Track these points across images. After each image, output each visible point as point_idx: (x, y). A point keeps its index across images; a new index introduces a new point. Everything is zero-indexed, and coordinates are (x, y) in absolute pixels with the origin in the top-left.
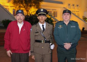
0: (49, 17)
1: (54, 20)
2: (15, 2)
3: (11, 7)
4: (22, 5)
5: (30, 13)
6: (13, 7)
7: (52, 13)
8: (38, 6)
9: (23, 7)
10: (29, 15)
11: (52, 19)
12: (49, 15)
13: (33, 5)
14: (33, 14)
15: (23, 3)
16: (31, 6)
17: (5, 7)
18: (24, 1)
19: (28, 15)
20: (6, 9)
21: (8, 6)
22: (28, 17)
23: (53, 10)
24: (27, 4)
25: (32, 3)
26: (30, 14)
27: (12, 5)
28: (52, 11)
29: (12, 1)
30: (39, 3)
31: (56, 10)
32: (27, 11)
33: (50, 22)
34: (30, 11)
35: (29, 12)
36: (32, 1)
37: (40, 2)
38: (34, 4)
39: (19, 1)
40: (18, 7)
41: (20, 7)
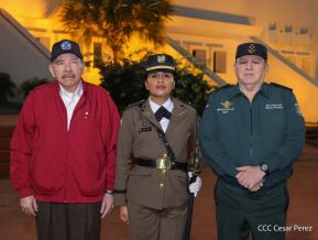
0: (196, 72)
1: (212, 83)
2: (70, 16)
3: (56, 32)
4: (95, 27)
5: (126, 56)
6: (62, 32)
7: (208, 57)
8: (156, 31)
9: (101, 33)
10: (121, 63)
11: (206, 78)
12: (196, 66)
13: (136, 28)
14: (137, 58)
15: (102, 17)
16: (128, 31)
17: (32, 33)
18: (102, 12)
19: (119, 65)
20: (38, 39)
21: (44, 31)
22: (118, 72)
23: (210, 45)
24: (115, 23)
25: (132, 19)
26: (125, 61)
27: (60, 26)
28: (207, 49)
29: (58, 13)
30: (158, 20)
31: (221, 46)
32: (116, 49)
33: (197, 90)
34: (124, 48)
35: (122, 53)
36: (134, 13)
37: (163, 17)
38: (140, 25)
39: (84, 13)
40: (81, 32)
41: (88, 33)
